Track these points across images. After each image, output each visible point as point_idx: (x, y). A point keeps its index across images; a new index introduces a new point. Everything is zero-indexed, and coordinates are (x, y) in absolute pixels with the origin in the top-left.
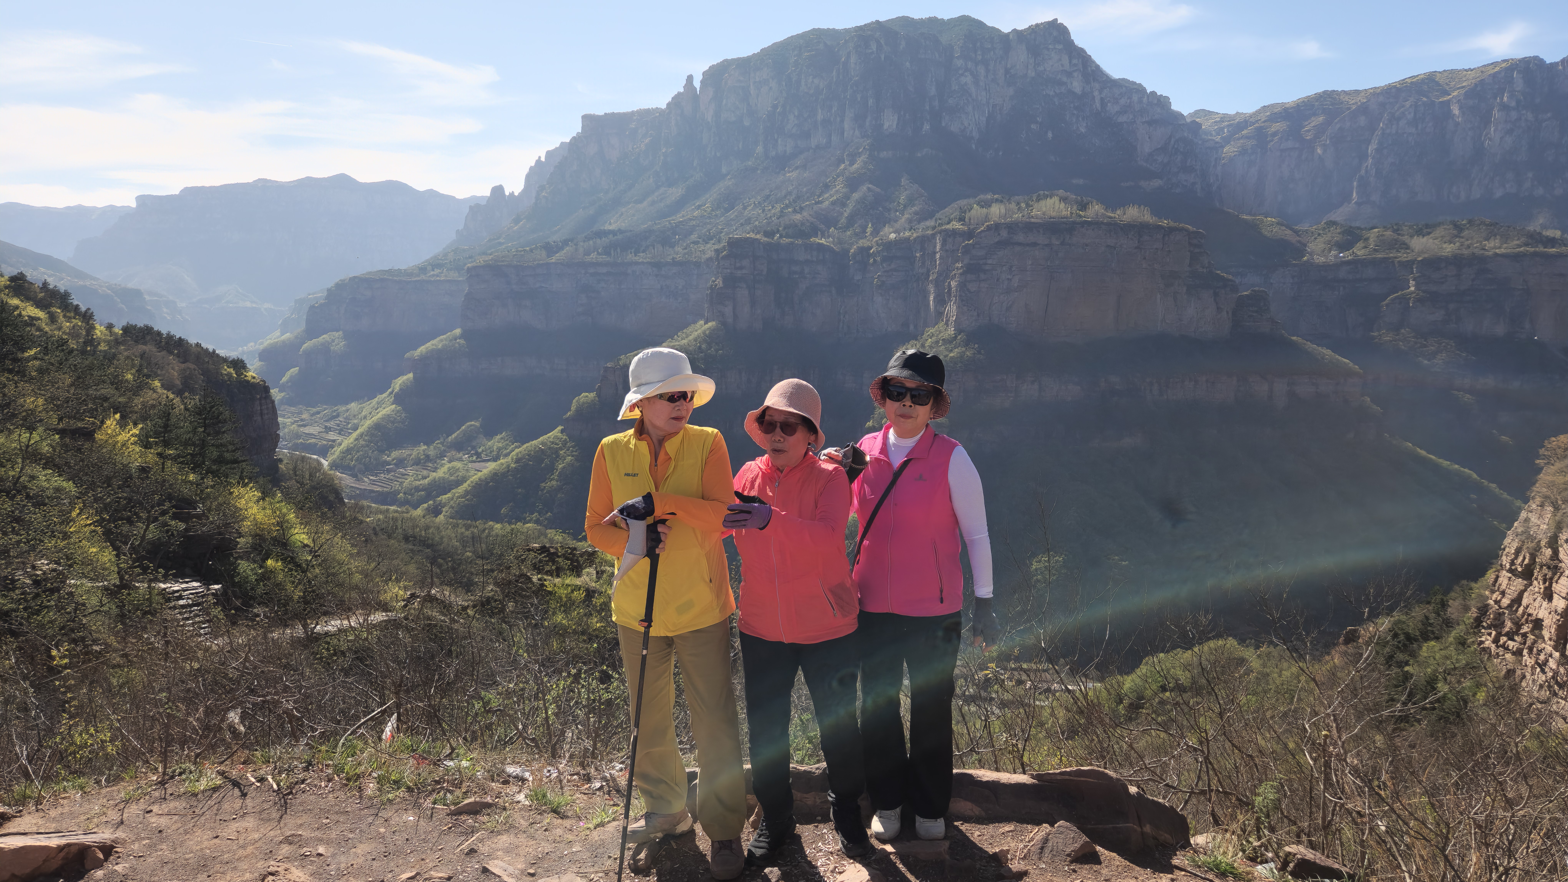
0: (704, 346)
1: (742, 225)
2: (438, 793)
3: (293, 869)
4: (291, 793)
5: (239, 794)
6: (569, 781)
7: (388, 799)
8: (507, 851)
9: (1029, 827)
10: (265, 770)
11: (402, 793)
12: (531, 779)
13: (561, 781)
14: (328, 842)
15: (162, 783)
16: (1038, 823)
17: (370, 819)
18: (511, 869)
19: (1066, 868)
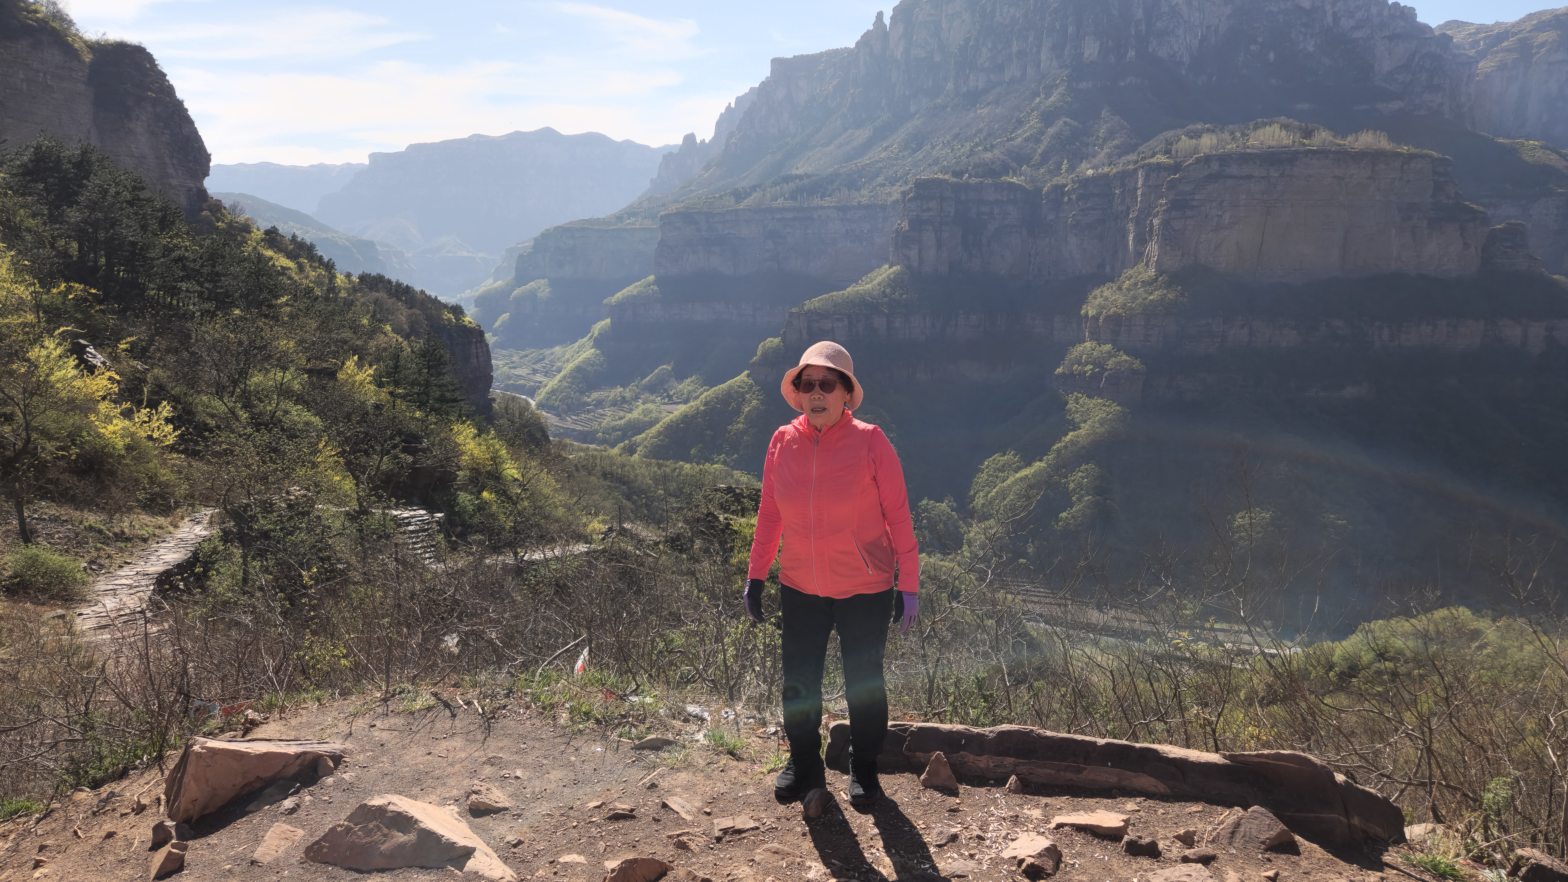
0: (888, 291)
1: (930, 165)
2: (624, 726)
3: (494, 790)
4: (494, 717)
5: (450, 714)
6: (745, 724)
7: (579, 730)
8: (686, 789)
9: (1219, 808)
10: (472, 694)
11: (591, 724)
12: (709, 719)
13: (737, 723)
14: (525, 767)
15: (385, 700)
16: (1230, 805)
17: (562, 747)
18: (688, 806)
19: (1260, 856)
